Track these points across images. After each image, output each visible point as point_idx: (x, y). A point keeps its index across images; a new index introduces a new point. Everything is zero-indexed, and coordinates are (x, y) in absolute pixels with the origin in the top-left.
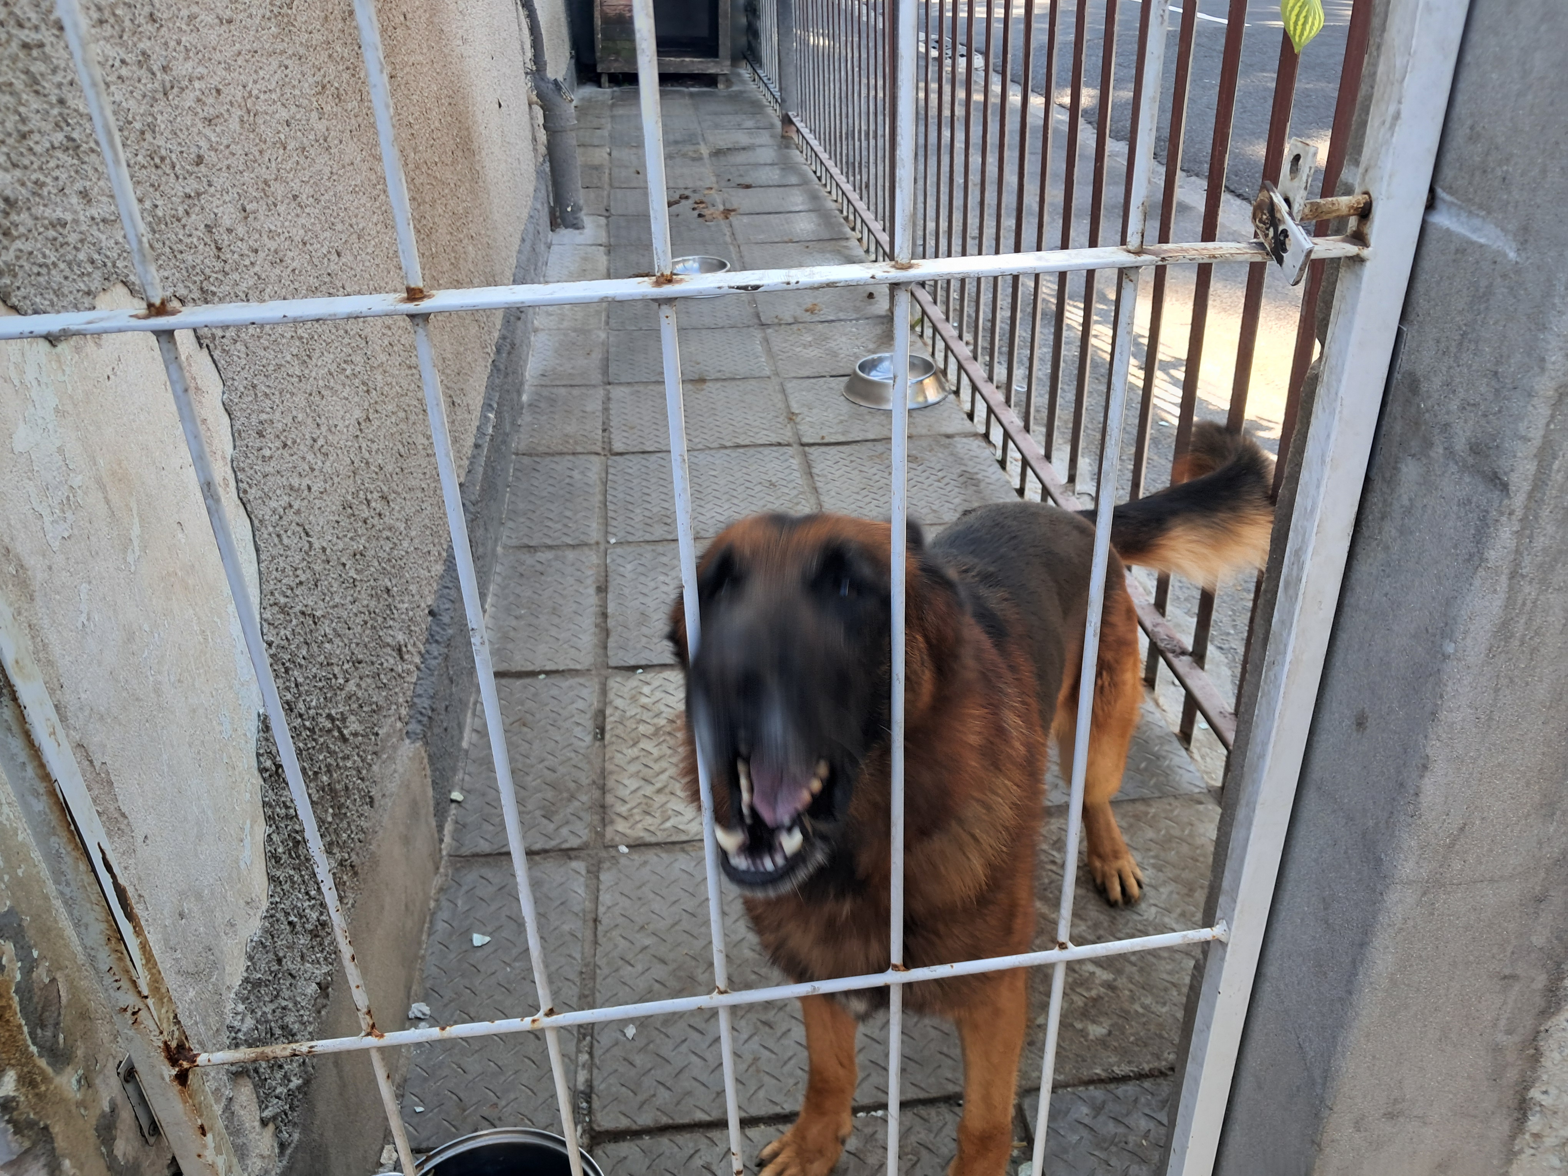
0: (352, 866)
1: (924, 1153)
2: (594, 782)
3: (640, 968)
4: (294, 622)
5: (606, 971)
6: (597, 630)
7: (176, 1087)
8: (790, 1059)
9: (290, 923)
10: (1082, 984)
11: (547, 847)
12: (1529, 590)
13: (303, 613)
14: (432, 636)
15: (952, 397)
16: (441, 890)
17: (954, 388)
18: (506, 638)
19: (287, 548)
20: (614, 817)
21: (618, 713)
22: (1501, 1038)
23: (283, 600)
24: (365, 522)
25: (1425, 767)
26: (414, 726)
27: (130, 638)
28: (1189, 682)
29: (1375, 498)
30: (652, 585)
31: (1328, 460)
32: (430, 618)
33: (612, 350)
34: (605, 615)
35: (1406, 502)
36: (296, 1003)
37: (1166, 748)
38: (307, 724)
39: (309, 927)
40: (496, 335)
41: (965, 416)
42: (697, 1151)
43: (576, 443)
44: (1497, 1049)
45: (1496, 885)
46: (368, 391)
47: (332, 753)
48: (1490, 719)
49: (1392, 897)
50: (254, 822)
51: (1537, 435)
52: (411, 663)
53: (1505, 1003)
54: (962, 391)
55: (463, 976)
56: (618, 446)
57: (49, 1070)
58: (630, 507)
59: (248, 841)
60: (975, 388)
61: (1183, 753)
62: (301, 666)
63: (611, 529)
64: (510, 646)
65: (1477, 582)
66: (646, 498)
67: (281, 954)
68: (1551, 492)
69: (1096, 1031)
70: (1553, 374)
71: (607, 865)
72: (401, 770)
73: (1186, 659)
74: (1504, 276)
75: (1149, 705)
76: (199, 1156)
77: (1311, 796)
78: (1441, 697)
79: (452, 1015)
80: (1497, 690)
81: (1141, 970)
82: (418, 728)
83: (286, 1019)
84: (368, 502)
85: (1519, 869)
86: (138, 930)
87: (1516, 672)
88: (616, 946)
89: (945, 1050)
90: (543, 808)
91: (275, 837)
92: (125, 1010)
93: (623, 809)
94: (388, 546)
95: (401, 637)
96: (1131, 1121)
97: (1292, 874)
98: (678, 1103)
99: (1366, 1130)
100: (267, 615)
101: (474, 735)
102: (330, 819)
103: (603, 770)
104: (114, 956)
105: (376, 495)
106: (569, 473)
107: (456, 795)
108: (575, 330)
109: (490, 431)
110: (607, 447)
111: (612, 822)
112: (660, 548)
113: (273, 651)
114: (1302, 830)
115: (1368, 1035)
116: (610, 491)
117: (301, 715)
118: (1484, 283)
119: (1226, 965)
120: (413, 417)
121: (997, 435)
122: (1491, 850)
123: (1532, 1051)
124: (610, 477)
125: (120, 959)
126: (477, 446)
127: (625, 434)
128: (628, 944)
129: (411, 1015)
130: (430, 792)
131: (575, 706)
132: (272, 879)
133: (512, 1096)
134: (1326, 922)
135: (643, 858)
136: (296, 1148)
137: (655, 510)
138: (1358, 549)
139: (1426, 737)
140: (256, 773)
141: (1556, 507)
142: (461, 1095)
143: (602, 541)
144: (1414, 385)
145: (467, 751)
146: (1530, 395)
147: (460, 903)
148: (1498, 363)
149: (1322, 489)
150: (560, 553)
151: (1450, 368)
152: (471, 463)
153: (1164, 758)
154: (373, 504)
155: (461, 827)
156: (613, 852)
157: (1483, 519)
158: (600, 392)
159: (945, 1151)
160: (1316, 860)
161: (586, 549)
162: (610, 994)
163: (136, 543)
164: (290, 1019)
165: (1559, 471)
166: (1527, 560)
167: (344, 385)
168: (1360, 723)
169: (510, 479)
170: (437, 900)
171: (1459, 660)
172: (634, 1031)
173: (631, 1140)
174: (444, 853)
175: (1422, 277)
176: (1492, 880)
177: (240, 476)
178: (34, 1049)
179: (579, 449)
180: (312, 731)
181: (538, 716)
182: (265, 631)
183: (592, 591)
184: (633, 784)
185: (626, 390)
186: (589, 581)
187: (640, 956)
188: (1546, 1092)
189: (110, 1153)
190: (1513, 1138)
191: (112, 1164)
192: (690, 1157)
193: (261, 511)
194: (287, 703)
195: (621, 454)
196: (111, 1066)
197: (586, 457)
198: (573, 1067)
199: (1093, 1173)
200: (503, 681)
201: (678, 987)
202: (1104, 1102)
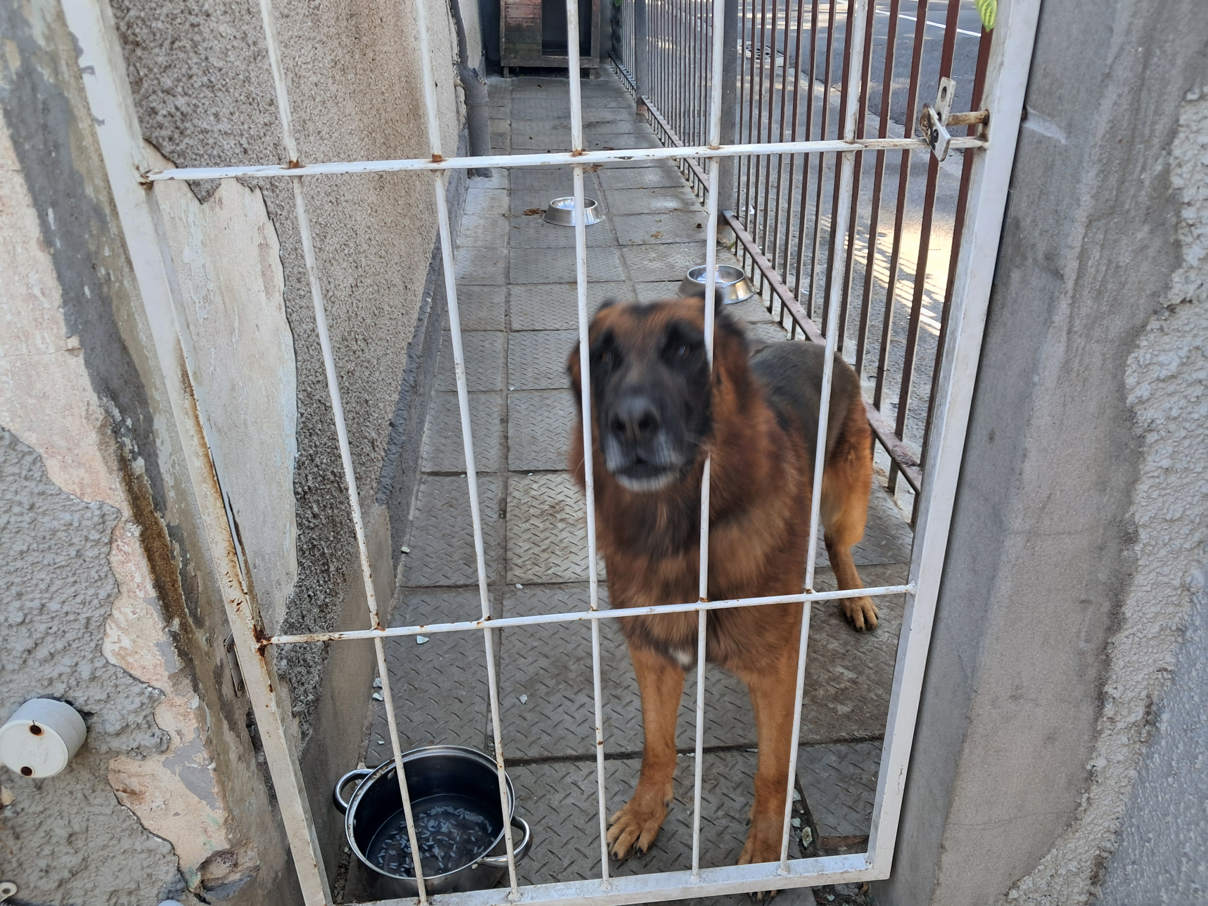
0: (343, 575)
1: (722, 780)
2: (499, 544)
3: (530, 660)
4: (315, 405)
5: (507, 661)
6: (501, 447)
7: (258, 657)
8: (632, 719)
9: (309, 596)
10: (834, 680)
11: (468, 583)
12: (1080, 341)
13: (320, 401)
14: (392, 440)
15: (757, 296)
16: (395, 608)
17: (758, 290)
18: (438, 450)
19: (312, 357)
20: (513, 566)
21: (515, 501)
22: (1082, 645)
23: (309, 389)
24: (354, 353)
25: (1025, 456)
26: (380, 495)
27: (233, 388)
28: (918, 485)
29: (998, 297)
30: (540, 418)
31: (969, 272)
32: (390, 428)
33: (512, 261)
34: (506, 438)
35: (1014, 295)
36: (311, 649)
38: (321, 473)
39: (319, 603)
41: (766, 310)
42: (568, 774)
43: (486, 323)
44: (1081, 653)
45: (1072, 537)
46: (357, 267)
47: (334, 497)
48: (1062, 424)
49: (1009, 543)
50: (291, 524)
51: (1078, 244)
52: (379, 454)
53: (1083, 620)
54: (764, 292)
55: (409, 662)
56: (516, 326)
57: (193, 627)
58: (524, 366)
59: (287, 535)
60: (773, 289)
62: (318, 435)
63: (510, 381)
64: (441, 455)
65: (1049, 336)
66: (536, 361)
67: (304, 613)
68: (1087, 280)
69: (843, 709)
70: (1085, 208)
71: (508, 596)
72: (373, 522)
73: (915, 468)
74: (1060, 154)
76: (267, 706)
77: (966, 492)
78: (1032, 410)
79: (403, 686)
80: (1064, 405)
82: (384, 497)
83: (306, 656)
84: (356, 340)
85: (1087, 526)
87: (1076, 394)
88: (514, 646)
89: (738, 717)
90: (465, 559)
91: (302, 537)
92: (233, 601)
93: (519, 561)
94: (367, 373)
95: (374, 435)
96: (864, 766)
98: (555, 744)
99: (999, 708)
100: (300, 396)
101: (417, 512)
102: (332, 539)
103: (506, 539)
104: (232, 562)
105: (361, 337)
106: (481, 343)
107: (405, 549)
108: (486, 248)
109: (429, 310)
110: (508, 327)
111: (511, 569)
112: (545, 394)
113: (303, 419)
114: (961, 516)
115: (997, 639)
116: (510, 356)
117: (317, 466)
118: (1050, 159)
119: (915, 609)
120: (382, 291)
121: (788, 323)
122: (1068, 512)
123: (1104, 657)
124: (510, 347)
125: (234, 567)
126: (420, 320)
127: (521, 318)
128: (522, 645)
129: (375, 685)
130: (390, 542)
131: (486, 495)
132: (300, 564)
133: (444, 737)
134: (974, 571)
135: (533, 591)
136: (311, 738)
137: (542, 369)
138: (990, 330)
139: (1025, 436)
140: (293, 493)
141: (1092, 289)
142: (409, 735)
143: (505, 389)
144: (1017, 225)
145: (412, 522)
146: (1073, 221)
147: (408, 616)
148: (1058, 205)
149: (966, 290)
150: (475, 396)
151: (1035, 211)
152: (416, 331)
154: (359, 342)
155: (408, 569)
156: (512, 588)
157: (1051, 298)
158: (504, 290)
159: (736, 779)
160: (968, 533)
161: (493, 394)
162: (510, 675)
163: (237, 331)
164: (308, 657)
165: (1092, 267)
166: (1077, 322)
167: (344, 260)
168: (991, 438)
169: (441, 346)
170: (392, 615)
171: (1041, 385)
172: (526, 698)
173: (524, 766)
174: (397, 585)
175: (1021, 159)
176: (1069, 533)
177: (288, 304)
178: (186, 610)
179: (489, 328)
180: (323, 477)
181: (460, 501)
182: (299, 406)
183: (497, 421)
184: (526, 546)
185: (522, 288)
186: (495, 415)
187: (531, 653)
188: (1116, 688)
189: (220, 690)
190: (1096, 720)
191: (221, 696)
192: (564, 777)
193: (299, 330)
194: (311, 455)
195: (518, 331)
196: (221, 640)
197: (493, 333)
198: (484, 720)
199: (837, 796)
200: (436, 478)
201: (556, 672)
202: (847, 754)
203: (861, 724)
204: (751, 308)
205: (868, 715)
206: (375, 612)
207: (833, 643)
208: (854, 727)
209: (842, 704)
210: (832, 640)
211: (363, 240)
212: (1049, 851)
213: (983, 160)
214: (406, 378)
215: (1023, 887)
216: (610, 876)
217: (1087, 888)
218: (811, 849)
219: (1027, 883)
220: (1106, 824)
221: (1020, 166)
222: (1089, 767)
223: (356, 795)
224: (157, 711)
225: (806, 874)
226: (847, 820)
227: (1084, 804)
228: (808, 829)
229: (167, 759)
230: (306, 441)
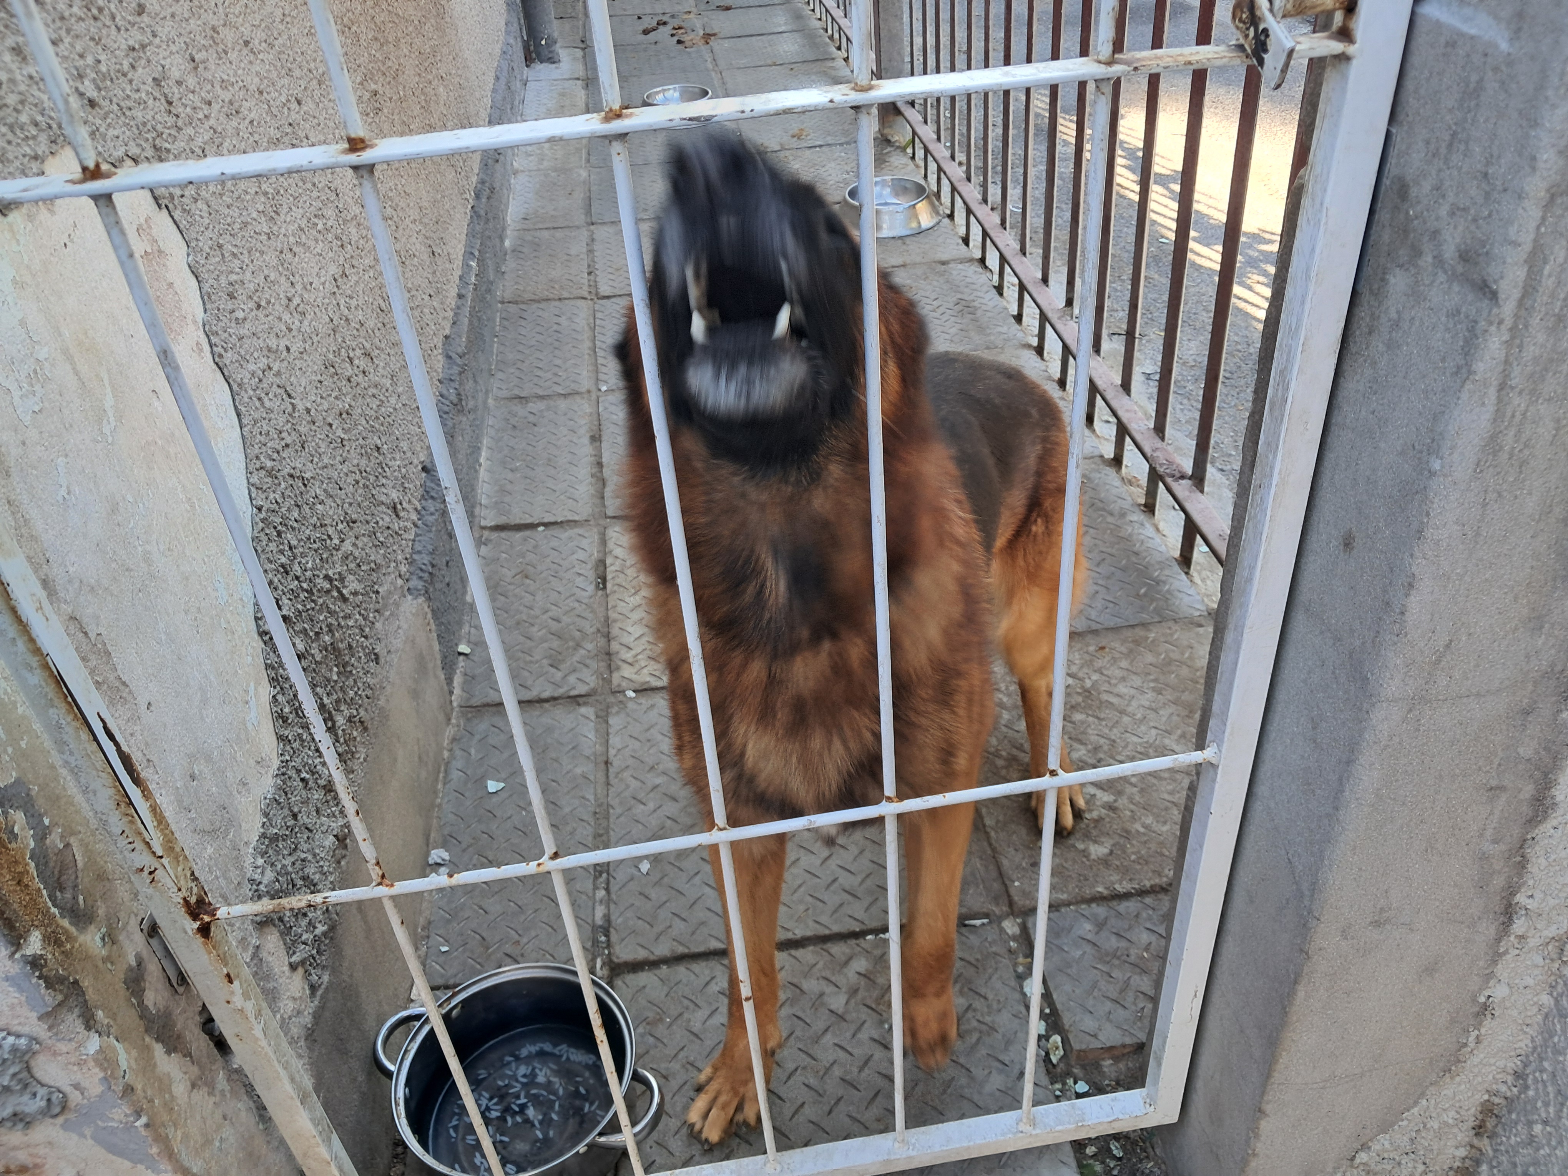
0: (361, 722)
2: (598, 631)
3: (651, 805)
4: (283, 485)
5: (619, 810)
6: (593, 480)
7: (200, 940)
8: (800, 886)
9: (302, 780)
11: (556, 695)
12: (1518, 402)
13: (291, 476)
14: (427, 492)
15: (946, 221)
16: (454, 740)
17: (948, 212)
18: (503, 491)
19: (270, 411)
20: (620, 663)
21: (618, 562)
22: (1487, 847)
23: (269, 464)
24: (349, 380)
25: (1411, 585)
26: (415, 583)
27: (114, 510)
28: (1188, 506)
29: (1362, 312)
31: (1313, 274)
32: (424, 475)
33: (595, 188)
34: (600, 465)
35: (1393, 315)
36: (315, 855)
37: (1166, 572)
38: (305, 585)
39: (322, 782)
40: (474, 179)
41: (961, 241)
42: (712, 978)
43: (562, 288)
44: (1484, 858)
45: (1482, 700)
46: (342, 246)
47: (332, 613)
48: (1478, 534)
49: (1377, 715)
50: (258, 683)
51: (1527, 239)
52: (407, 520)
53: (1491, 814)
54: (956, 214)
55: (479, 821)
56: (605, 290)
57: (73, 930)
59: (253, 703)
60: (969, 212)
61: (1183, 576)
62: (293, 529)
63: (602, 376)
64: (507, 499)
65: (1465, 395)
67: (296, 810)
68: (1542, 298)
69: (1097, 849)
70: (1545, 174)
71: (615, 710)
72: (405, 626)
73: (1186, 482)
74: (1496, 69)
75: (1149, 531)
76: (228, 1002)
77: (1299, 618)
78: (1428, 514)
79: (471, 859)
80: (1484, 505)
81: (1142, 791)
82: (420, 584)
83: (306, 871)
84: (351, 360)
85: (1507, 683)
86: (147, 794)
87: (1505, 487)
88: (628, 786)
90: (550, 657)
91: (280, 697)
92: (142, 870)
93: (628, 656)
94: (374, 404)
95: (395, 495)
96: (1133, 935)
97: (1281, 695)
98: (693, 933)
99: (1353, 938)
100: (254, 479)
102: (335, 678)
103: (607, 618)
104: (126, 819)
105: (358, 352)
106: (555, 319)
107: (463, 648)
108: (555, 170)
109: (473, 280)
110: (593, 290)
111: (618, 668)
113: (263, 515)
114: (1291, 652)
115: (1354, 849)
116: (599, 336)
117: (297, 578)
118: (1474, 78)
119: (1217, 786)
121: (993, 260)
122: (1477, 666)
123: (1518, 859)
124: (598, 322)
125: (132, 822)
126: (460, 296)
127: (612, 276)
128: (639, 784)
129: (431, 862)
130: (436, 647)
131: (575, 556)
132: (281, 738)
133: (533, 934)
134: (1315, 742)
135: (650, 702)
136: (327, 988)
138: (1345, 367)
139: (1412, 555)
140: (256, 636)
141: (1547, 314)
142: (484, 935)
143: (593, 389)
144: (1403, 191)
146: (1520, 197)
147: (473, 751)
148: (1488, 164)
149: (1308, 305)
150: (552, 403)
151: (1440, 170)
152: (456, 314)
153: (1164, 582)
154: (356, 362)
155: (469, 679)
156: (620, 697)
157: (1472, 330)
158: (584, 234)
160: (1305, 681)
161: (577, 397)
162: (623, 832)
163: (110, 414)
164: (310, 870)
165: (1550, 276)
166: (1516, 371)
167: (316, 240)
168: (1348, 543)
169: (498, 328)
170: (450, 750)
171: (1445, 476)
172: (648, 866)
173: (650, 970)
174: (455, 704)
175: (1414, 73)
176: (1478, 695)
177: (214, 339)
178: (54, 910)
179: (566, 295)
180: (310, 592)
181: (539, 568)
182: (253, 495)
183: (586, 440)
184: (636, 630)
185: (611, 230)
186: (582, 431)
187: (652, 795)
188: (1531, 896)
189: (141, 1003)
190: (1498, 940)
191: (143, 1013)
192: (707, 984)
193: (239, 375)
194: (283, 566)
195: (608, 297)
196: (134, 923)
197: (573, 302)
198: (590, 904)
199: (1095, 985)
200: (503, 534)
201: (689, 823)
202: (1106, 918)
203: (1124, 871)
204: (940, 240)
205: (1133, 857)
206: (374, 861)
207: (1079, 750)
208: (1115, 877)
209: (1095, 842)
210: (1076, 745)
211: (350, 200)
212: (1416, 1103)
213: (1345, 77)
214: (445, 392)
215: (1376, 1146)
216: (778, 1150)
217: (1467, 1139)
218: (1062, 1065)
219: (1383, 1143)
220: (1501, 1064)
221: (1409, 85)
222: (1482, 999)
223: (406, 1051)
224: (33, 1063)
225: (1059, 1128)
226: (1111, 1021)
227: (1472, 1045)
228: (1057, 1039)
229: (66, 1121)
230: (273, 546)
